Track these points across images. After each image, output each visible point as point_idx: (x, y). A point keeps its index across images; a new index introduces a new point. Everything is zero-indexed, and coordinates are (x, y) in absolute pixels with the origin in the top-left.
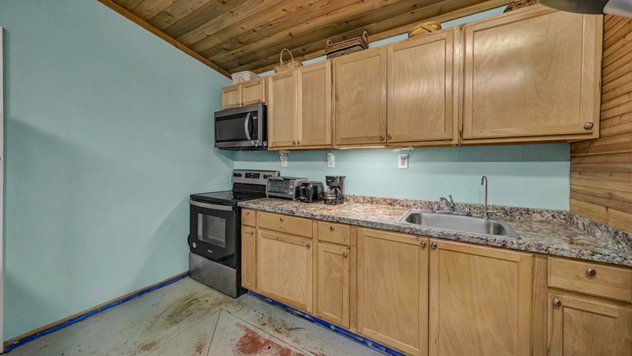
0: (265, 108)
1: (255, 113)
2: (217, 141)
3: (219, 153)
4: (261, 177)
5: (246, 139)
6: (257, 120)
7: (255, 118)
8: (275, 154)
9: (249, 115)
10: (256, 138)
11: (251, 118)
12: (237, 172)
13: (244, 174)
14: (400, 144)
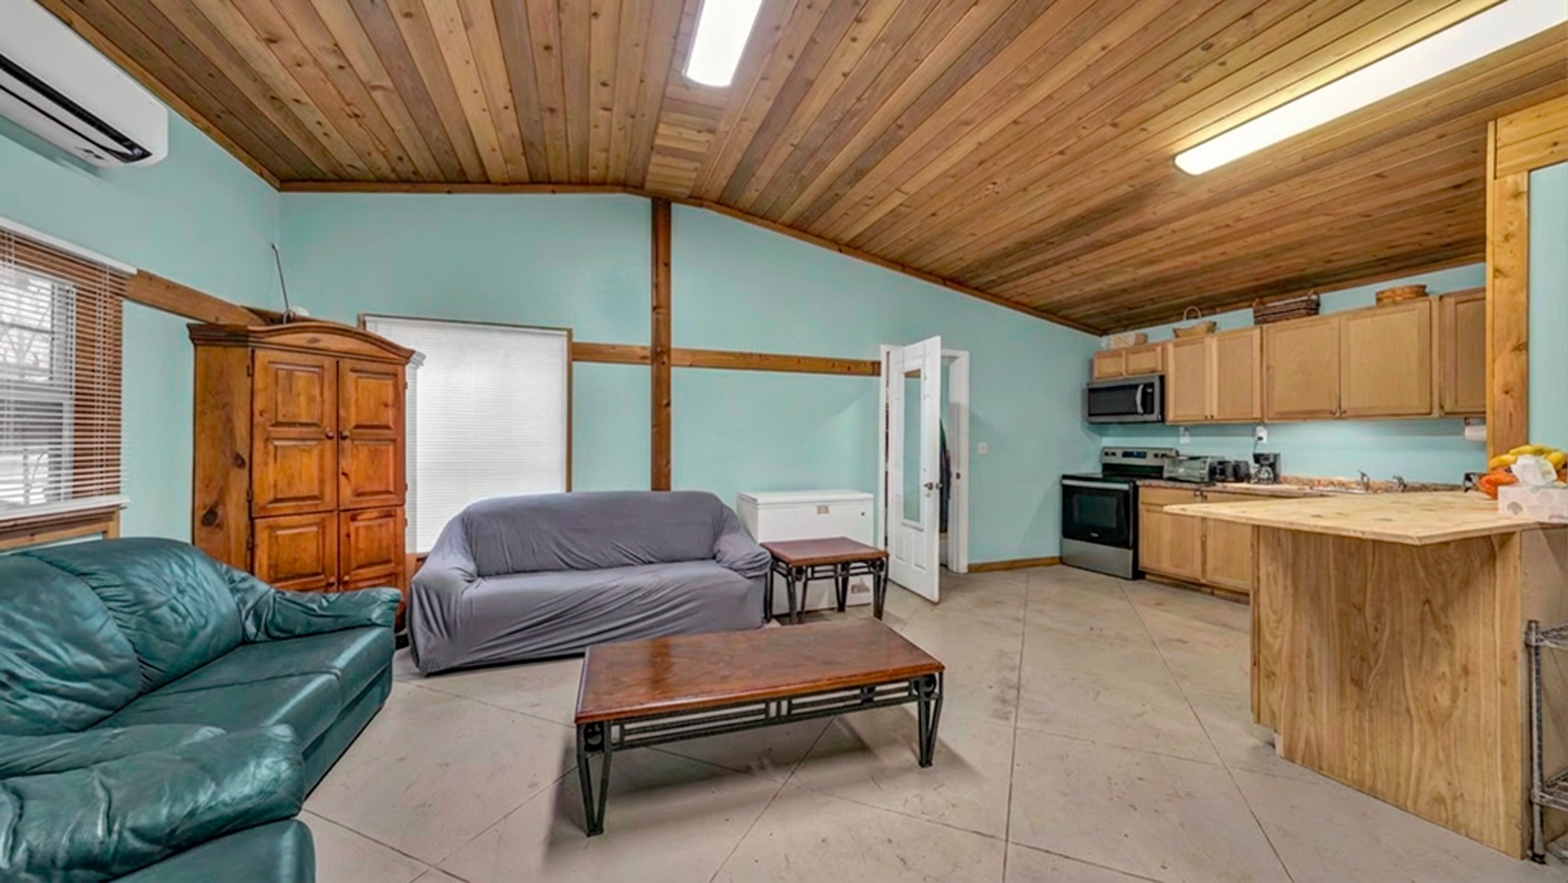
0: (1162, 379)
1: (1151, 385)
2: (1090, 415)
3: (1089, 429)
4: (1150, 455)
5: (1136, 413)
6: (1152, 394)
7: (1150, 390)
8: (1175, 429)
9: (1140, 388)
10: (1152, 412)
11: (1144, 393)
12: (1110, 451)
13: (1119, 453)
14: (1360, 416)
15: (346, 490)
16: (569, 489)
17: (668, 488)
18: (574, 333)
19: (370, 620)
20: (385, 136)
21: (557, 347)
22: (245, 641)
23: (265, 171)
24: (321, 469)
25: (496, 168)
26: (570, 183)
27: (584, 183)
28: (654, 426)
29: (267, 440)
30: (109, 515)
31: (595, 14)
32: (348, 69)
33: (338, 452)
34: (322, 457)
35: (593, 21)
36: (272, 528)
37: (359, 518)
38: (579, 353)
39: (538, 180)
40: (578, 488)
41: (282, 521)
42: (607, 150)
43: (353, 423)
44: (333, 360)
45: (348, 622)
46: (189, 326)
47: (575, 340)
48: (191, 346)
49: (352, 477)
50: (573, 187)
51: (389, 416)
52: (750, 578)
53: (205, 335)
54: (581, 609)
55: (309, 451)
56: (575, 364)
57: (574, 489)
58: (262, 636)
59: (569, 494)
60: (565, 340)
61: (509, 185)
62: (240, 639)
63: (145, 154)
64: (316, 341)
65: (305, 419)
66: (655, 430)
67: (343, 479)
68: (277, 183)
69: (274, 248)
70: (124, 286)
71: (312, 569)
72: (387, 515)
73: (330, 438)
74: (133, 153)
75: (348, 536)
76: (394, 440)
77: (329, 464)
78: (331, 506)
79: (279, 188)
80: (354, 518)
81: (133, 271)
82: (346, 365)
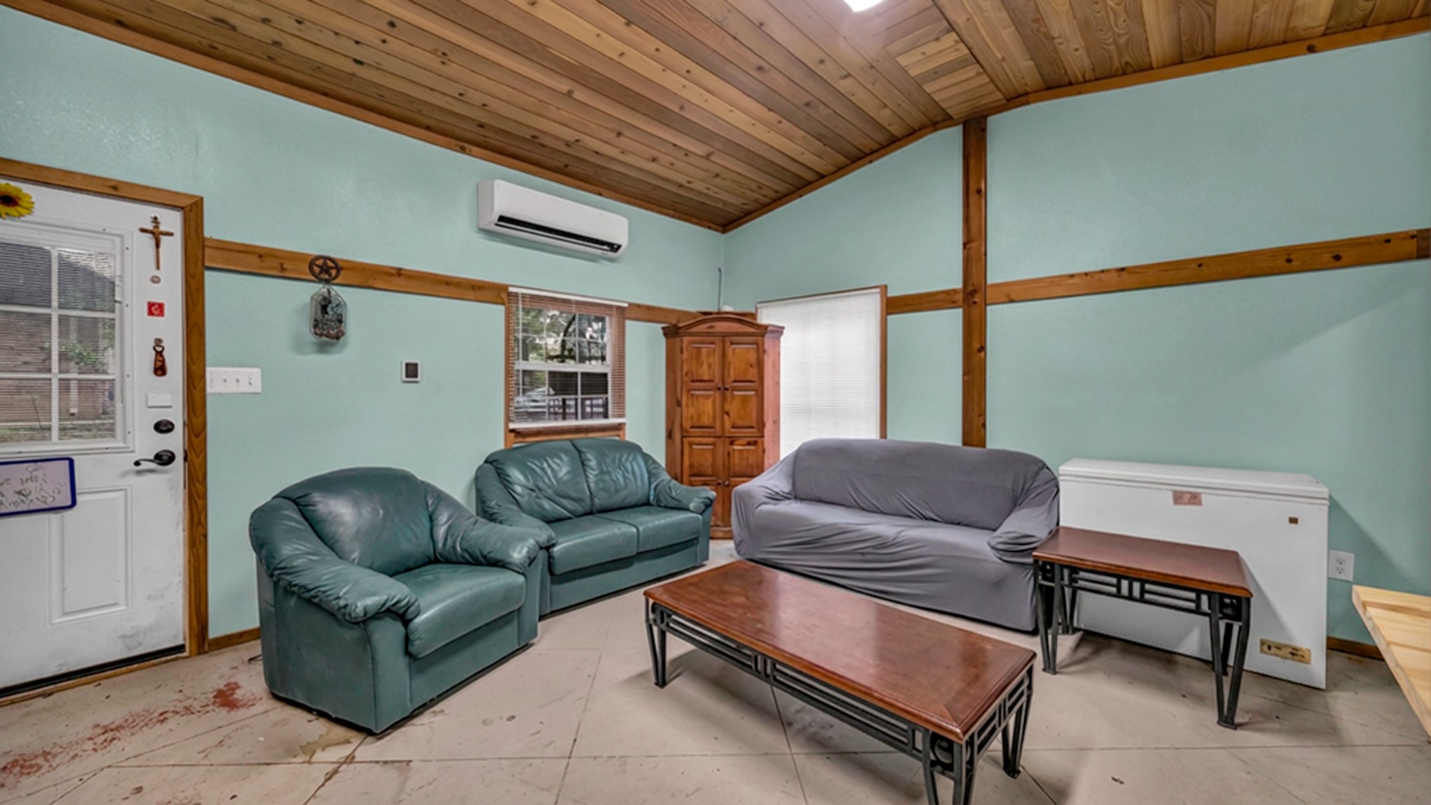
15: (728, 425)
16: (883, 434)
17: (982, 444)
18: (889, 289)
19: (688, 507)
20: (738, 178)
21: (871, 304)
22: (648, 504)
23: (712, 225)
24: (714, 410)
25: (820, 165)
26: (883, 147)
27: (892, 142)
28: (965, 374)
29: (689, 391)
30: (619, 428)
31: (762, 24)
32: (690, 154)
33: (724, 399)
34: (714, 403)
35: (763, 28)
36: (691, 444)
37: (736, 442)
38: (894, 306)
39: (856, 158)
40: (891, 436)
41: (696, 440)
42: (886, 106)
43: (732, 379)
44: (721, 338)
45: (682, 506)
46: (663, 328)
47: (890, 294)
48: (663, 339)
49: (731, 414)
50: (888, 148)
51: (753, 373)
52: (1005, 561)
53: (672, 332)
54: (829, 541)
55: (708, 397)
56: (892, 319)
57: (890, 436)
58: (655, 503)
59: (883, 440)
60: (878, 297)
61: (839, 171)
62: (646, 502)
63: (619, 247)
64: (712, 327)
65: (706, 377)
66: (966, 378)
67: (726, 416)
68: (721, 229)
69: (720, 270)
70: (625, 313)
71: (710, 473)
72: (749, 444)
73: (719, 389)
74: (614, 248)
75: (729, 454)
76: (756, 391)
77: (718, 408)
78: (719, 434)
79: (724, 232)
80: (732, 443)
81: (626, 305)
82: (727, 340)
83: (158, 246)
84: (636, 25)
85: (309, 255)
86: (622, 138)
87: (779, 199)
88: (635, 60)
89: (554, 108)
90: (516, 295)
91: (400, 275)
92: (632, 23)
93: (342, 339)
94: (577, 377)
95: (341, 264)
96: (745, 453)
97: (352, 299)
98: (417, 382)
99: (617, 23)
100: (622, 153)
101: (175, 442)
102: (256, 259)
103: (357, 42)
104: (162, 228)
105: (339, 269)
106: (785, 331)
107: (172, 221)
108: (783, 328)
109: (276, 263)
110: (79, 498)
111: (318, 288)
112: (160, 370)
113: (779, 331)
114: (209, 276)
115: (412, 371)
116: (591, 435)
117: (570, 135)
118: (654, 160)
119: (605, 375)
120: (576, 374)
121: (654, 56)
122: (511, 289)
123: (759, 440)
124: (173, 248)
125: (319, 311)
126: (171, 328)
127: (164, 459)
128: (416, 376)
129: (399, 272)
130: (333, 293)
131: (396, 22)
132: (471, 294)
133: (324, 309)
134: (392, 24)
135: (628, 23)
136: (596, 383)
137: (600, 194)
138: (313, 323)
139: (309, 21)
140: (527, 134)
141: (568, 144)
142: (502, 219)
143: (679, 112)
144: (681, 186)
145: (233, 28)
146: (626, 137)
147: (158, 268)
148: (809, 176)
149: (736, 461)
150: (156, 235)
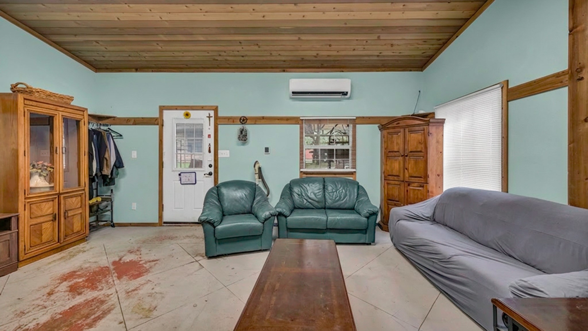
15: (407, 175)
20: (407, 42)
22: (353, 209)
24: (399, 168)
25: (459, 15)
29: (387, 157)
30: (353, 173)
32: (368, 41)
33: (405, 161)
34: (399, 162)
36: (388, 184)
37: (412, 185)
43: (409, 151)
44: (403, 129)
49: (409, 170)
51: (422, 148)
55: (397, 160)
60: (501, 90)
64: (398, 124)
65: (396, 150)
66: (572, 145)
67: (406, 171)
68: (420, 69)
69: (420, 91)
70: (355, 122)
71: (397, 199)
72: (421, 186)
73: (402, 156)
74: (345, 94)
75: (407, 191)
76: (423, 157)
77: (402, 165)
78: (402, 180)
79: (422, 71)
80: (409, 185)
81: (355, 118)
82: (407, 130)
83: (210, 120)
84: (300, 3)
85: (239, 117)
86: (332, 46)
87: (444, 44)
88: (310, 16)
89: (299, 46)
90: (302, 120)
91: (263, 119)
92: (297, 4)
93: (247, 140)
94: (333, 152)
95: (247, 118)
96: (417, 191)
97: (249, 128)
98: (269, 154)
99: (292, 7)
100: (338, 52)
101: (212, 170)
102: (227, 120)
103: (238, 51)
104: (211, 116)
105: (247, 119)
106: (446, 121)
107: (212, 113)
108: (445, 119)
109: (232, 120)
110: (197, 182)
111: (240, 126)
112: (210, 152)
113: (442, 122)
114: (219, 126)
115: (267, 150)
116: (337, 176)
117: (314, 53)
118: (354, 50)
119: (348, 150)
120: (333, 150)
121: (315, 10)
122: (301, 118)
123: (425, 184)
124: (212, 120)
125: (240, 133)
126: (212, 141)
127: (210, 174)
128: (268, 152)
129: (263, 118)
130: (244, 127)
131: (241, 41)
132: (285, 122)
133: (241, 132)
134: (240, 43)
135: (295, 4)
136: (344, 154)
137: (343, 71)
138: (238, 137)
139: (227, 51)
140: (299, 59)
141: (315, 57)
142: (293, 93)
143: (345, 26)
144: (378, 56)
145: (217, 60)
146: (333, 45)
147: (210, 125)
148: (459, 23)
149: (411, 195)
150: (209, 117)
